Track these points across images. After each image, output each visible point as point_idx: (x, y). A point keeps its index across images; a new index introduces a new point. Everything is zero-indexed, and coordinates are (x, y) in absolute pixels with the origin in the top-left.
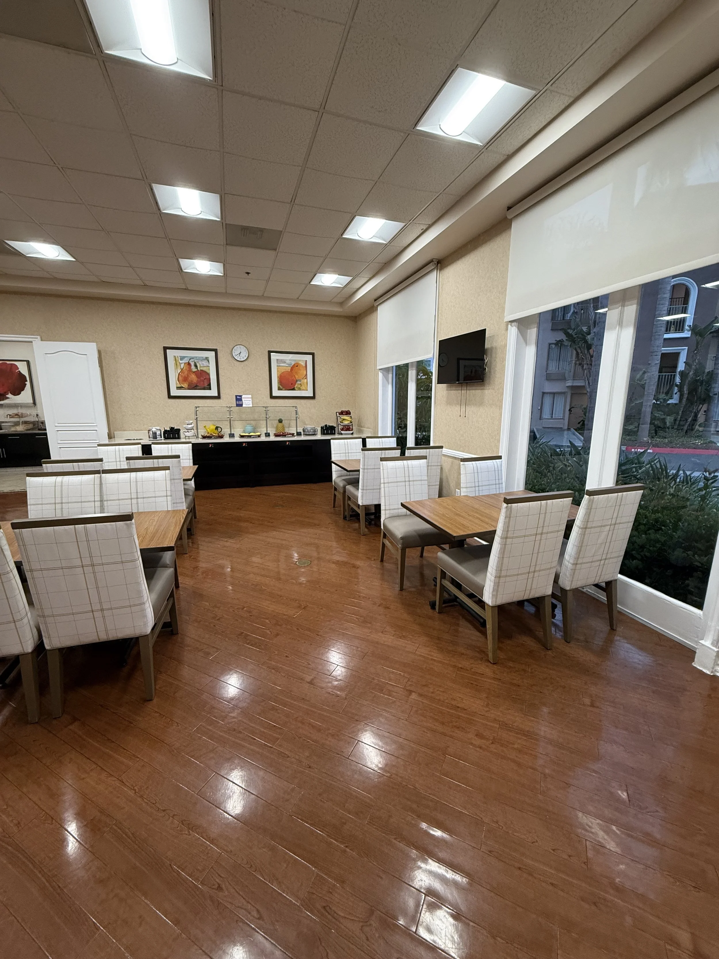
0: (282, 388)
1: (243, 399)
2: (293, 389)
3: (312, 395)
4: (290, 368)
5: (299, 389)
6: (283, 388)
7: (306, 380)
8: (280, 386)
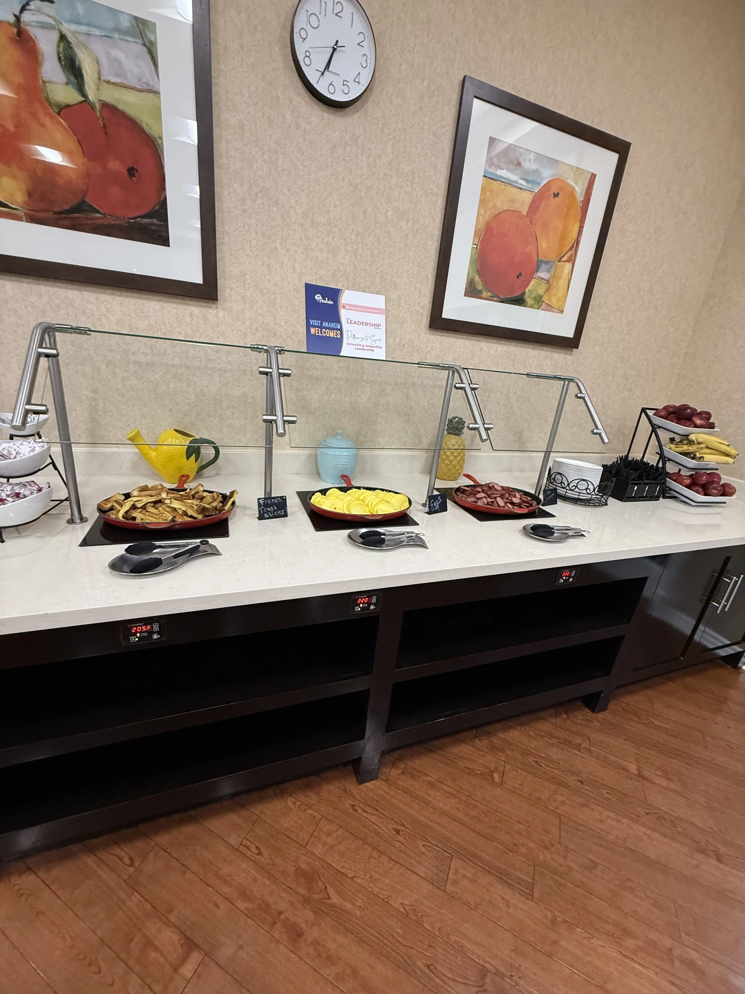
0: (480, 287)
1: (344, 314)
2: (519, 301)
3: (570, 334)
4: (528, 198)
5: (539, 302)
6: (487, 287)
7: (568, 266)
8: (477, 279)
